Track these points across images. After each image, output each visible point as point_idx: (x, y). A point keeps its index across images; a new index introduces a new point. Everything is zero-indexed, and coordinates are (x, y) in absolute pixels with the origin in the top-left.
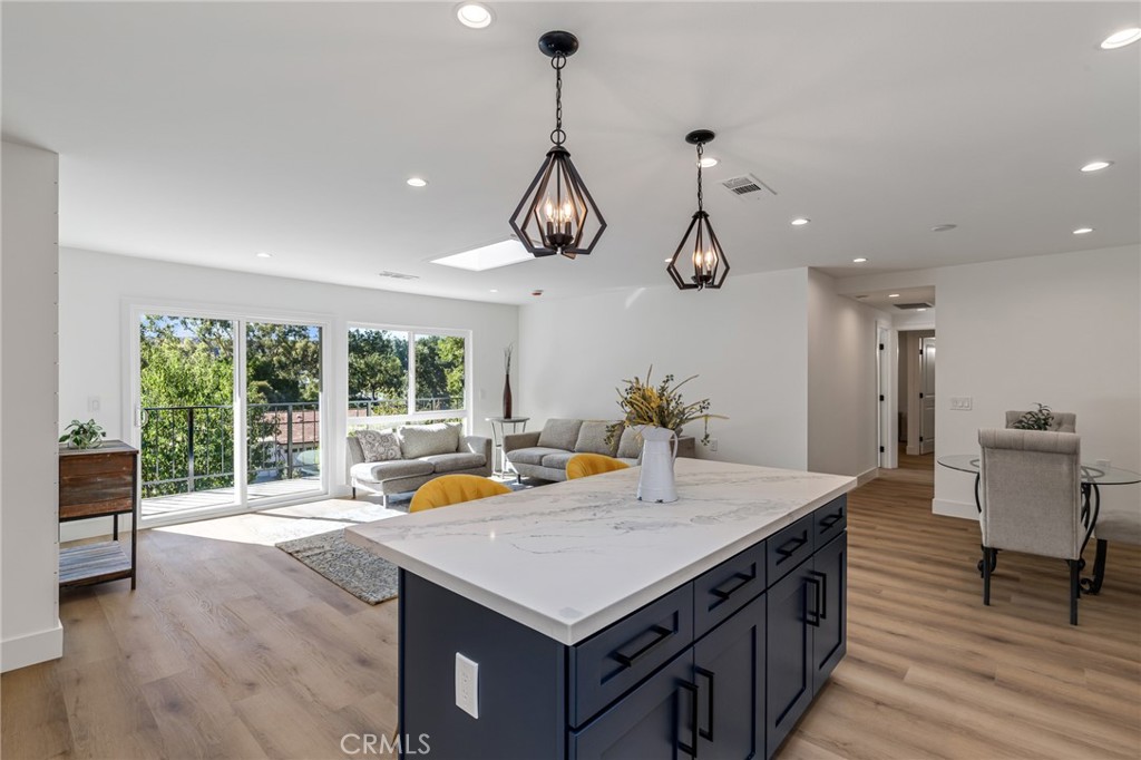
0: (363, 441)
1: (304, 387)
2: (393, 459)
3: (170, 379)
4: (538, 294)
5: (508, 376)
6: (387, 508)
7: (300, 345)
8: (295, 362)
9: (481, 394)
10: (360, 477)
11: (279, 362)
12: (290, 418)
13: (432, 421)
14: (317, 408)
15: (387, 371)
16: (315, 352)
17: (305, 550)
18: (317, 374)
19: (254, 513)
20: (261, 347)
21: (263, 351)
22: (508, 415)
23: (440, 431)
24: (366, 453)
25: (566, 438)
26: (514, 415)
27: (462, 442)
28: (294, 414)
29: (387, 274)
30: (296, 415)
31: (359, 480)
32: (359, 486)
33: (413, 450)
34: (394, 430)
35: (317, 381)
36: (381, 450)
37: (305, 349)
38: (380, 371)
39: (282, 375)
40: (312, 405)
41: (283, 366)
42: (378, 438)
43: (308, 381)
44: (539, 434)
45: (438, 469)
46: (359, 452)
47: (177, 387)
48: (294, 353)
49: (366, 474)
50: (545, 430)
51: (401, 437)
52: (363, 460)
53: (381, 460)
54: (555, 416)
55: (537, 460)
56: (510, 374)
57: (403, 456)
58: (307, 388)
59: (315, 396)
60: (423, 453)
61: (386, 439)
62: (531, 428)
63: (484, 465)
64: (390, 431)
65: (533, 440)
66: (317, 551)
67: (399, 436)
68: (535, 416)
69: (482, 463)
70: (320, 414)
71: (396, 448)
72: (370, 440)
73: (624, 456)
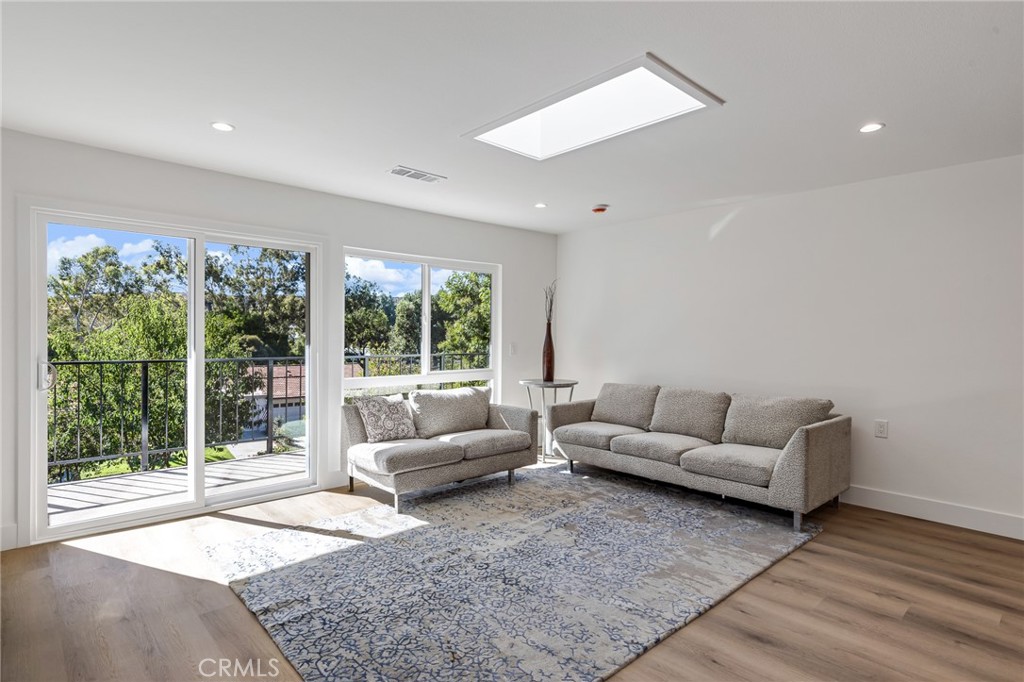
0: (364, 412)
1: (293, 342)
2: (404, 438)
3: (149, 331)
4: (601, 210)
5: (549, 325)
6: (400, 512)
7: (288, 299)
8: (285, 317)
9: (512, 348)
10: (361, 465)
11: (270, 317)
12: (270, 373)
13: (452, 383)
14: (304, 363)
15: (374, 326)
16: (302, 307)
17: (279, 607)
18: (305, 329)
19: (214, 514)
20: (252, 301)
21: (254, 306)
22: (549, 377)
23: (464, 398)
24: (369, 429)
25: (636, 411)
26: (559, 376)
27: (493, 414)
28: (275, 369)
29: (401, 172)
30: (278, 370)
31: (359, 469)
32: (359, 476)
33: (432, 424)
34: (405, 396)
35: (304, 335)
36: (389, 424)
37: (293, 304)
38: (367, 326)
39: (272, 329)
40: (299, 360)
41: (273, 321)
42: (385, 408)
43: (297, 336)
44: (594, 404)
45: (470, 455)
46: (358, 428)
47: (156, 339)
48: (283, 309)
49: (369, 461)
50: (602, 398)
51: (415, 406)
52: (365, 440)
53: (389, 440)
54: (611, 381)
55: (602, 442)
56: (552, 322)
57: (418, 434)
58: (296, 342)
59: (302, 350)
60: (444, 429)
61: (394, 409)
62: (581, 396)
63: (528, 448)
64: (399, 398)
65: (586, 412)
66: (299, 610)
67: (412, 405)
68: (584, 379)
69: (526, 444)
70: (307, 369)
71: (409, 422)
72: (374, 411)
73: (735, 440)
